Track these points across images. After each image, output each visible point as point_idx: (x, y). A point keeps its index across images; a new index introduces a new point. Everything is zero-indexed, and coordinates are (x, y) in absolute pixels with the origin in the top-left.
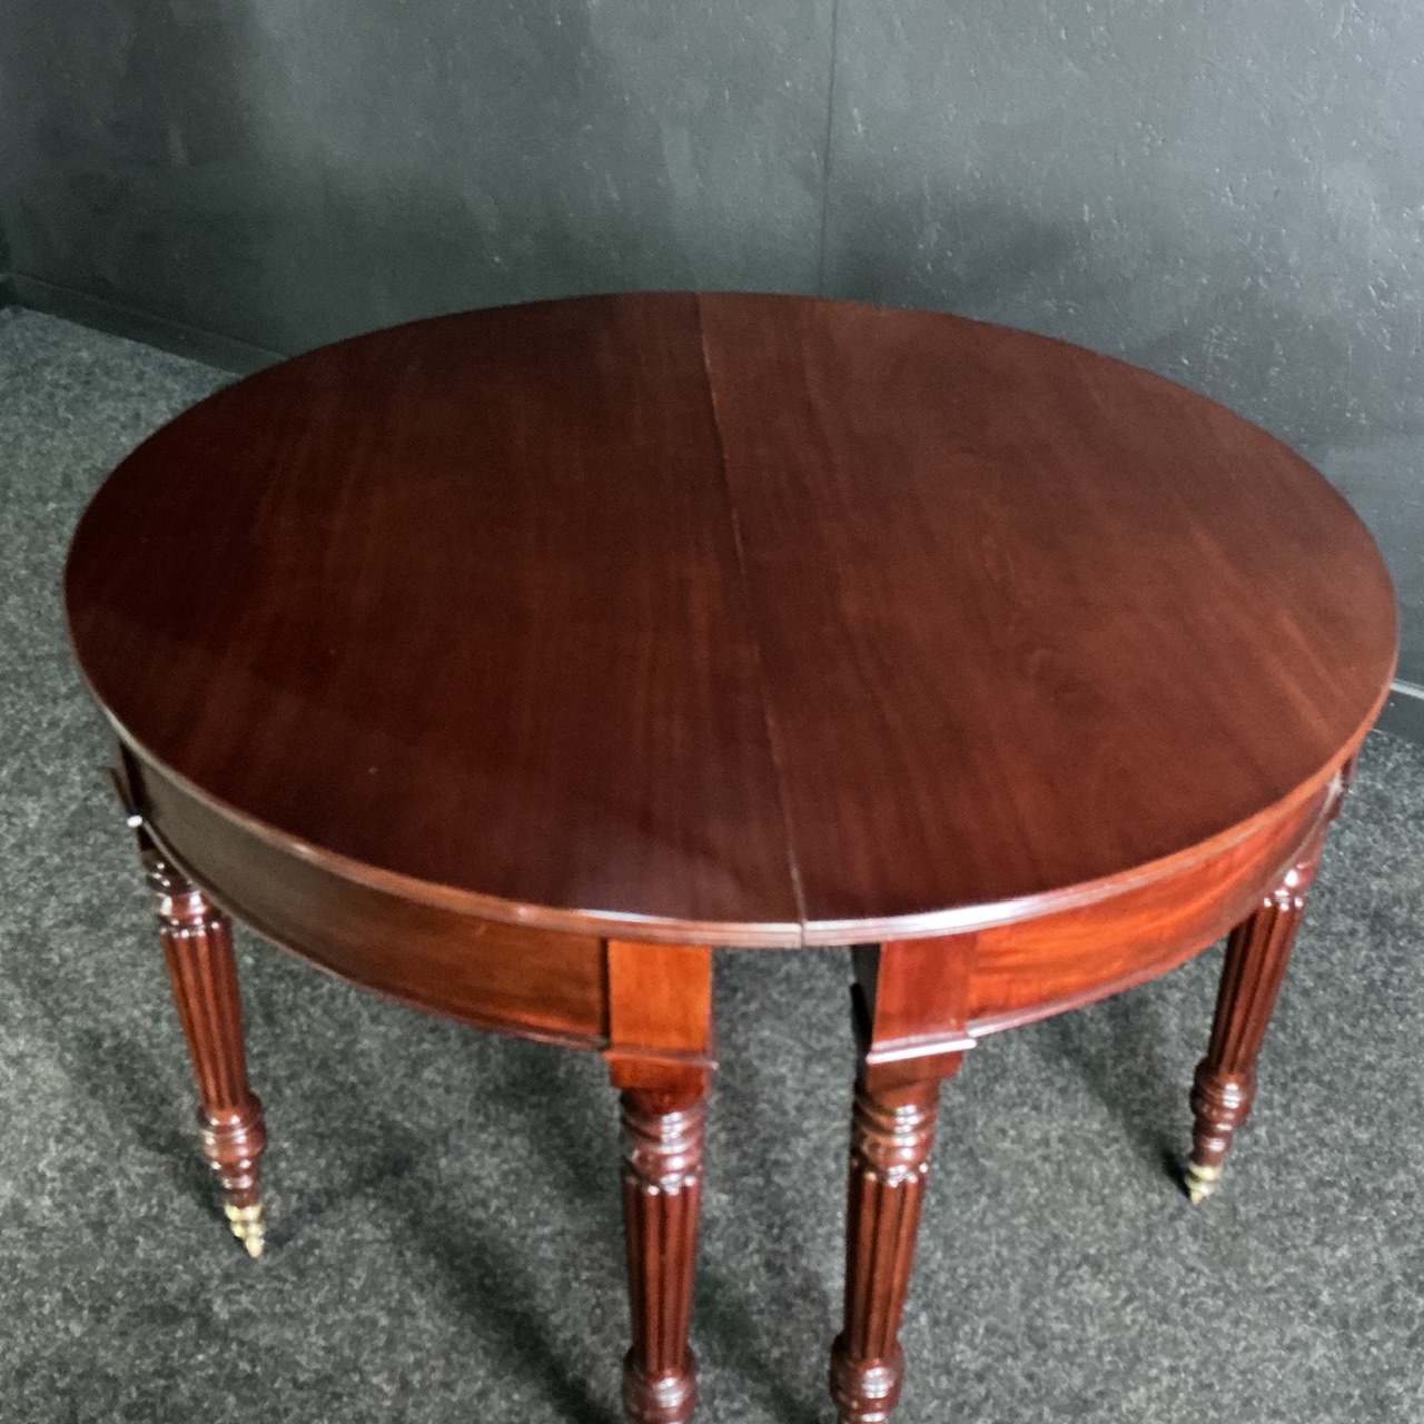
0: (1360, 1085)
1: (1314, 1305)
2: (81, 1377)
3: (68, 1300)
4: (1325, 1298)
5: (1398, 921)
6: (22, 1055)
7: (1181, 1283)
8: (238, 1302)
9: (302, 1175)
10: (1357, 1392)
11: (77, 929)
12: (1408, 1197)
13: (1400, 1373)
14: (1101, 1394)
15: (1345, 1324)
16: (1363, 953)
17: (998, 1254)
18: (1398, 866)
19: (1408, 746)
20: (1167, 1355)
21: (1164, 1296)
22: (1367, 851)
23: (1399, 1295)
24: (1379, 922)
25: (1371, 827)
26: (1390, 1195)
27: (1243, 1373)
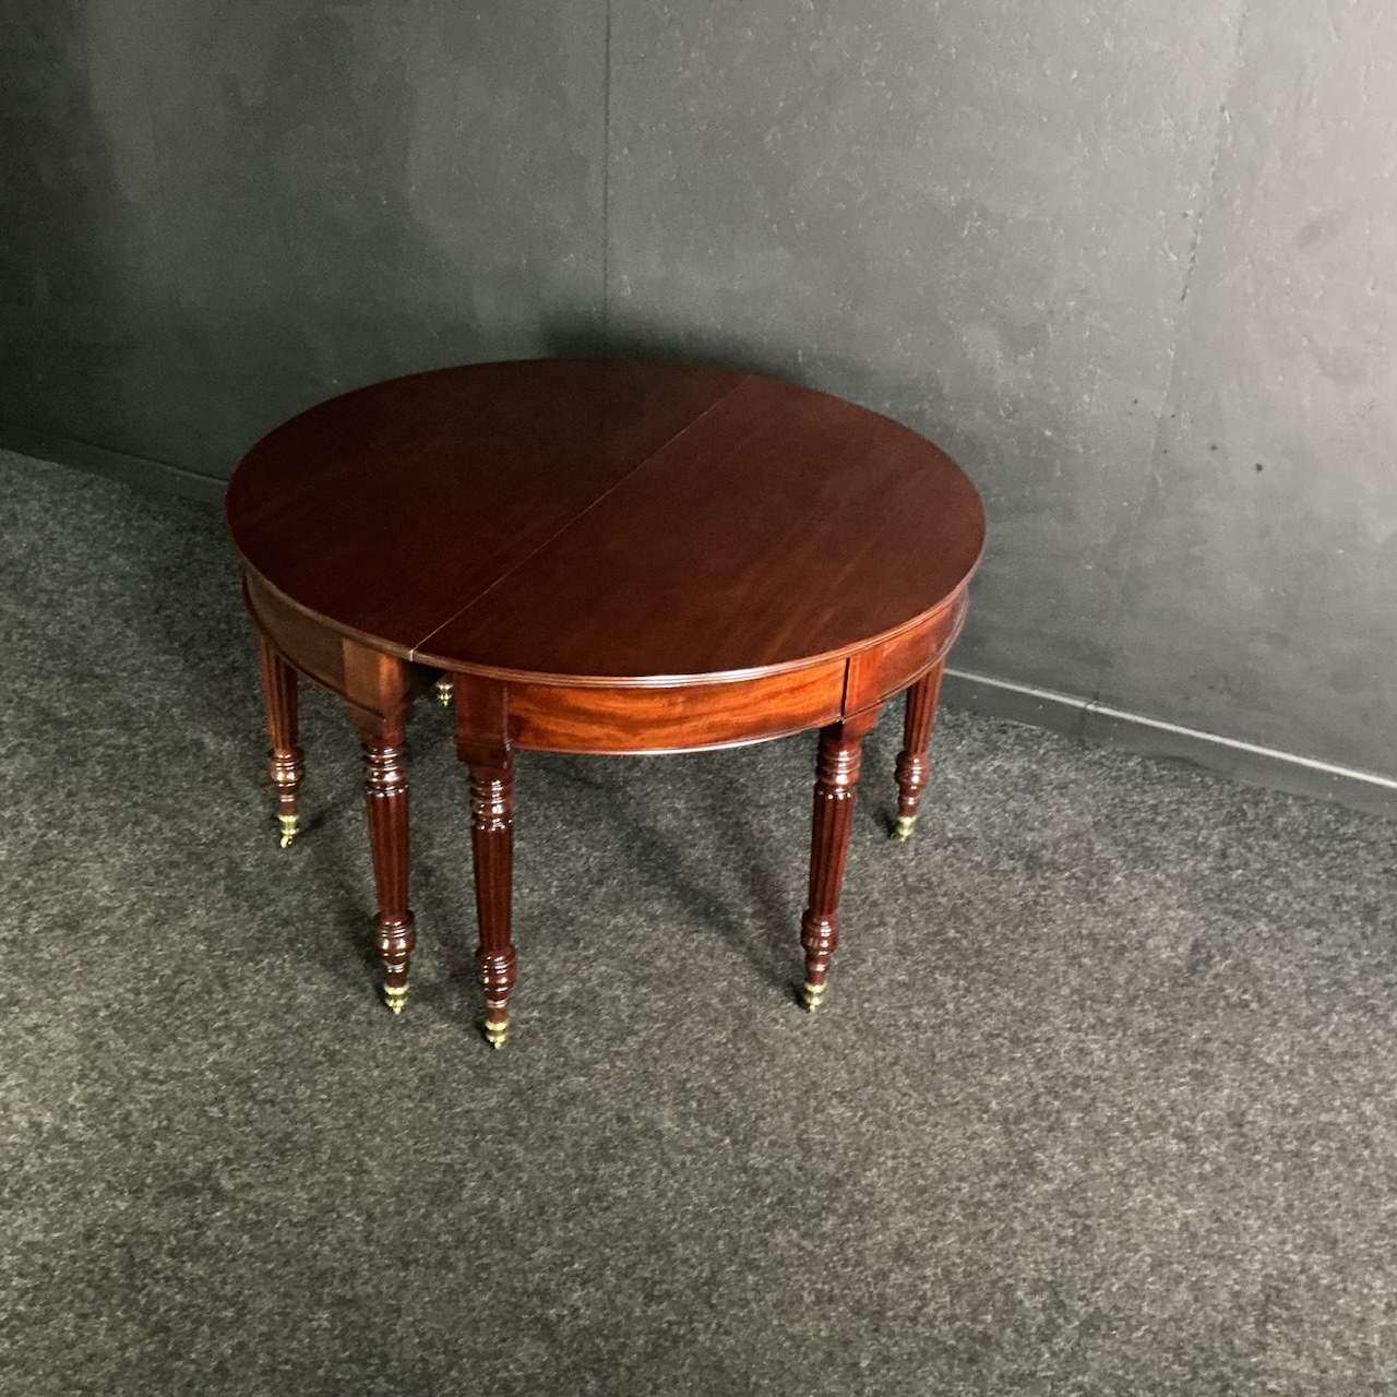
0: (1018, 971)
1: (985, 1112)
2: (133, 1233)
3: (110, 1187)
4: (994, 1105)
5: (1045, 859)
6: (37, 1026)
7: (898, 1104)
8: (240, 1176)
9: (271, 1090)
10: (1014, 1161)
11: (58, 932)
12: (1049, 1040)
13: (1043, 1148)
14: (848, 1175)
15: (1006, 1120)
16: (1021, 883)
17: (775, 1096)
18: (1045, 822)
19: (1056, 737)
20: (891, 1148)
21: (887, 1111)
22: (1024, 812)
23: (1042, 1100)
24: (1032, 862)
25: (1028, 796)
26: (1037, 1040)
27: (940, 1155)
